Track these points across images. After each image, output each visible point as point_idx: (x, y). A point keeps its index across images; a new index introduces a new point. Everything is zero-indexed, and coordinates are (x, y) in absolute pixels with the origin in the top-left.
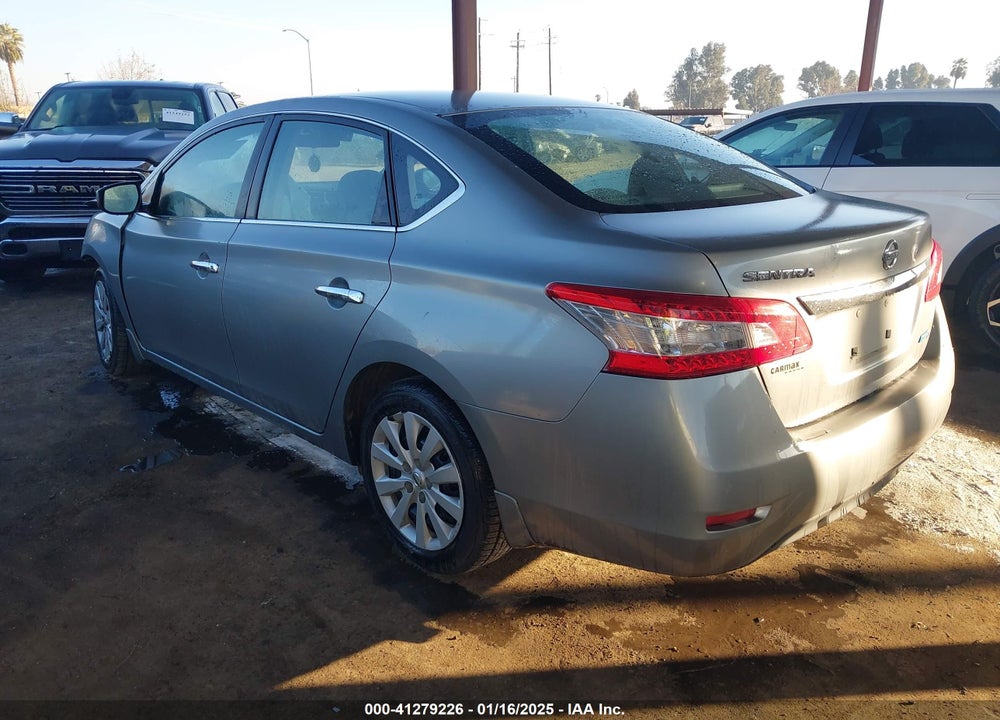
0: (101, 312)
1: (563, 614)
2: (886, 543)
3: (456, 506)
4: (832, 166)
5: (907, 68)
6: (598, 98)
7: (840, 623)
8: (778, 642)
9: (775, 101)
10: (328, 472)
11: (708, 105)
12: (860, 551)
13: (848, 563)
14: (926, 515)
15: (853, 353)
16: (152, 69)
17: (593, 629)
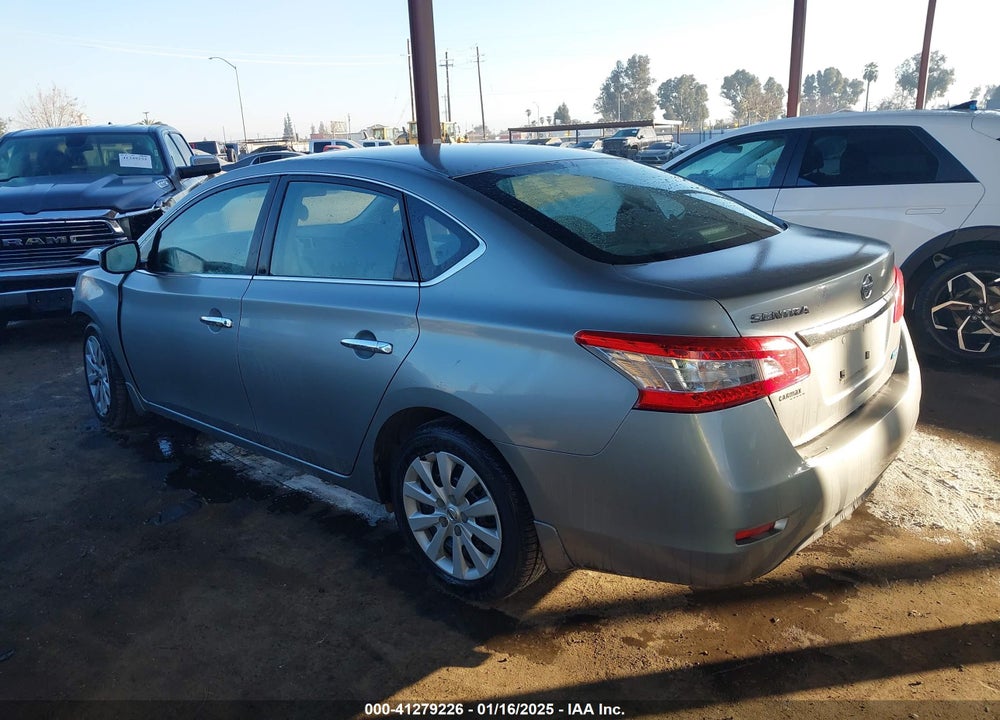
0: (95, 366)
1: (599, 630)
2: (873, 540)
3: (494, 537)
4: (781, 187)
5: (822, 73)
6: (529, 112)
7: (846, 617)
8: (795, 639)
9: (700, 109)
10: (348, 511)
11: (636, 117)
12: (852, 550)
13: (843, 561)
14: (904, 512)
15: (842, 375)
16: (74, 102)
17: (628, 641)
